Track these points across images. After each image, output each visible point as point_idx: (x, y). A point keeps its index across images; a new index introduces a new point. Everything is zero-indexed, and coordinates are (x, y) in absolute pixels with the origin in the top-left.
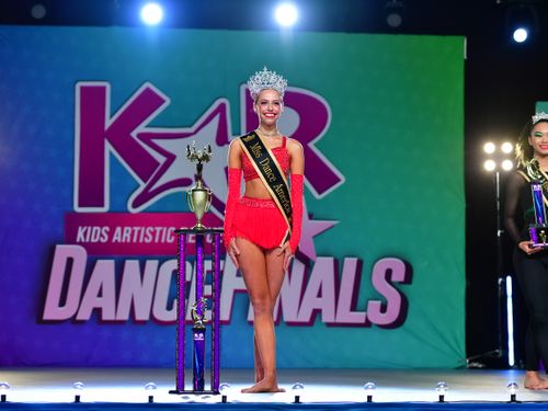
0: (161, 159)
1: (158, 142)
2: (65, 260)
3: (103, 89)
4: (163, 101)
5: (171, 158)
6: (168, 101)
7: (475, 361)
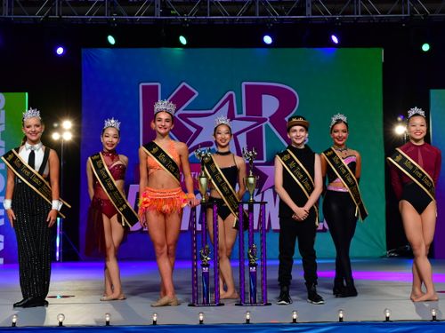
0: (194, 130)
1: (192, 119)
2: (135, 195)
3: (157, 86)
4: (194, 94)
5: (199, 129)
6: (197, 94)
7: (393, 252)
